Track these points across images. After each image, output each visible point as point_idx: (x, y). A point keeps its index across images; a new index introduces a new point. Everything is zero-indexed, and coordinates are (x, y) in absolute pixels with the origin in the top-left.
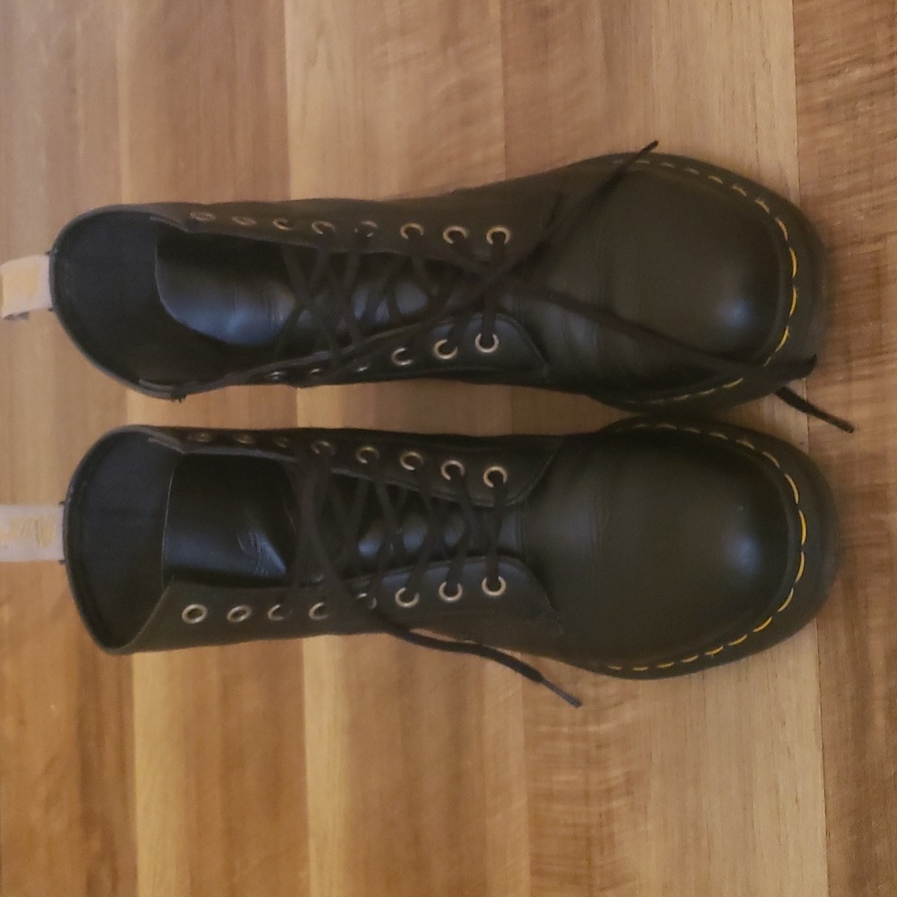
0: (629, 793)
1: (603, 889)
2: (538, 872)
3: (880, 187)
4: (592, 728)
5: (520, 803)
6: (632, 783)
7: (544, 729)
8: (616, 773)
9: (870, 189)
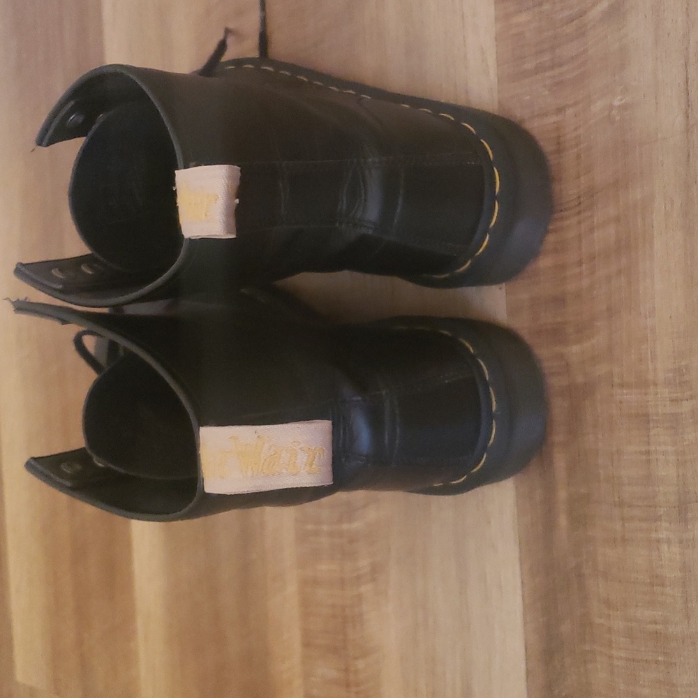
0: (374, 580)
1: (356, 658)
2: (307, 644)
3: (561, 65)
4: (345, 526)
5: (292, 588)
6: (376, 571)
7: (310, 527)
8: (364, 563)
9: (552, 68)
